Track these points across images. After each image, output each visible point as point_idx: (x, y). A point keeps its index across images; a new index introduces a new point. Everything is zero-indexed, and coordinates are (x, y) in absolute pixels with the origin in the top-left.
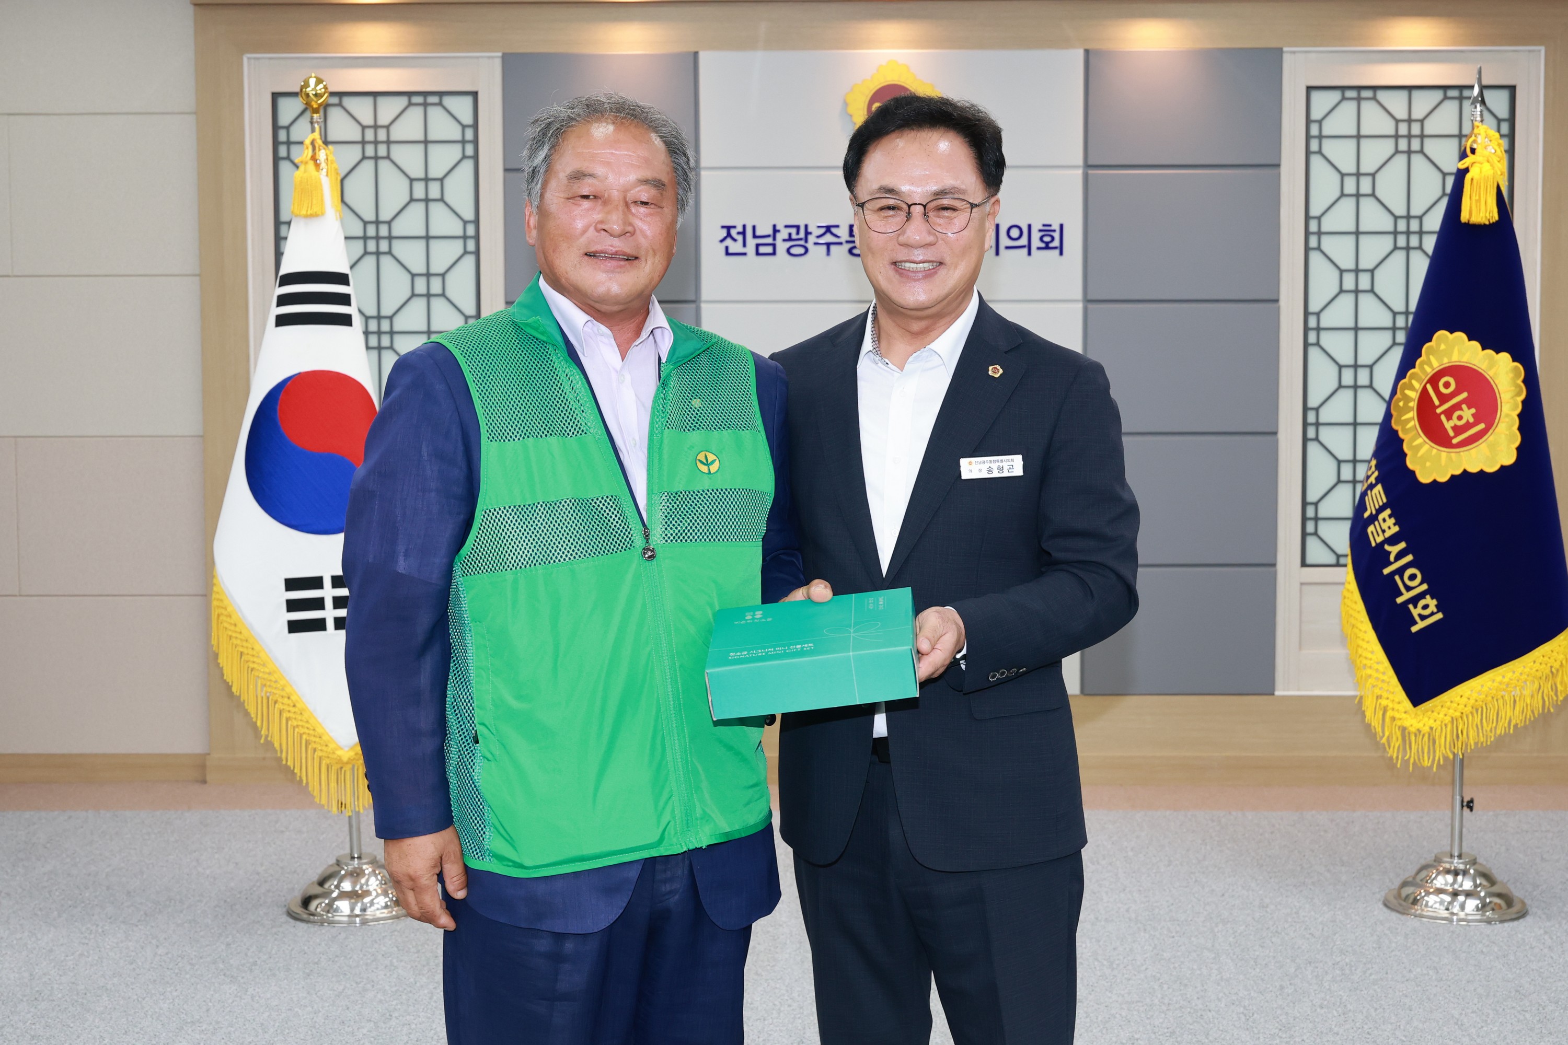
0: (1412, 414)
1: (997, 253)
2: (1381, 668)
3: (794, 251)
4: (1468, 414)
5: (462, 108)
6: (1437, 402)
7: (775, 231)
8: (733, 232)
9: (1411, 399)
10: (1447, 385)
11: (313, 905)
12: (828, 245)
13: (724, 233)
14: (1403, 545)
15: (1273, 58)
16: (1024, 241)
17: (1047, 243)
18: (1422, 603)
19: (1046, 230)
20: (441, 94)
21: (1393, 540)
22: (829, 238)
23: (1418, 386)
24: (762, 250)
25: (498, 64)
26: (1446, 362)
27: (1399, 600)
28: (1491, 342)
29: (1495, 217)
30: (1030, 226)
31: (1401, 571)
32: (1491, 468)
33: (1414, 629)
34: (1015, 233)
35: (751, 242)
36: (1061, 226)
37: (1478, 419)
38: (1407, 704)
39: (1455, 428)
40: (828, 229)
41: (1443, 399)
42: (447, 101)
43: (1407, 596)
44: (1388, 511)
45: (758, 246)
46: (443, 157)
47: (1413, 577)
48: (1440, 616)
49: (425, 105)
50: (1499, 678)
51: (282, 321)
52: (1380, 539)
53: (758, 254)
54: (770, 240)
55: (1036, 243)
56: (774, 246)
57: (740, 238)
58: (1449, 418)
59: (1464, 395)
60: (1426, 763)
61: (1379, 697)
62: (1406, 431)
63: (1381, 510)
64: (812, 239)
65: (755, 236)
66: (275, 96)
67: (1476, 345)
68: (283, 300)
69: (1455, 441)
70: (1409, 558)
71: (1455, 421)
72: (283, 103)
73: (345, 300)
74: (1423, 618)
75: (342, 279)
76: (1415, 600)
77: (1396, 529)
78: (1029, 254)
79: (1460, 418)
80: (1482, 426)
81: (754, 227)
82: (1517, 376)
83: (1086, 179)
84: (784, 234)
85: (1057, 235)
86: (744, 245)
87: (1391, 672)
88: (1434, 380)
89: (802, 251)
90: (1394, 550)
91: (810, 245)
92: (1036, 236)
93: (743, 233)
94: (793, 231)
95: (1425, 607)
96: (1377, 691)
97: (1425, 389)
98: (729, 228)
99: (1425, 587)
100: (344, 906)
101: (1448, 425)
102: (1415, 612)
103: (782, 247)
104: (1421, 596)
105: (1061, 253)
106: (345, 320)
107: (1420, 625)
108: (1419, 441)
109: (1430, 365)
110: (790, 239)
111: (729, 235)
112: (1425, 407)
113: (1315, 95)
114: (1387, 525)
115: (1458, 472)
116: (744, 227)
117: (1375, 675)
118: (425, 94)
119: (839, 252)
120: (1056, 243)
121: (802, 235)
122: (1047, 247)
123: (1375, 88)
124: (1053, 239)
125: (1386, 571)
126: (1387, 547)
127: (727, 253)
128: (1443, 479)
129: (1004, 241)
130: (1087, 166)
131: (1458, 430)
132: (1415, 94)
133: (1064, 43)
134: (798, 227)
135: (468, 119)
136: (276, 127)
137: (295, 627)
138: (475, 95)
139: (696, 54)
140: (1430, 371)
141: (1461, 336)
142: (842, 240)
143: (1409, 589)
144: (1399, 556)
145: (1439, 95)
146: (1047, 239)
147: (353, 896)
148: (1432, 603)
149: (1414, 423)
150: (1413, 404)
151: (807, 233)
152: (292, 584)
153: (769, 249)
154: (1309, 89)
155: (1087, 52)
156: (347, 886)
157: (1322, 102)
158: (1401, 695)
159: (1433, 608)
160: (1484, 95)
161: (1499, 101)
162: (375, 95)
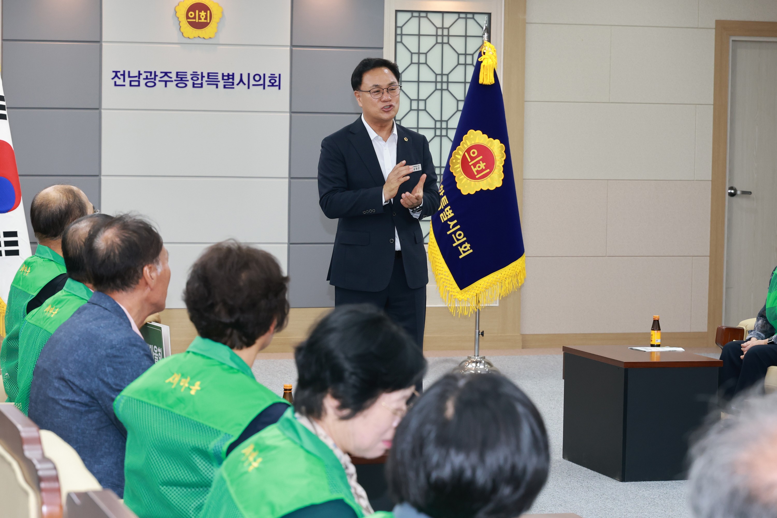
0: (459, 165)
1: (249, 88)
2: (447, 274)
3: (149, 84)
4: (482, 165)
6: (469, 160)
7: (140, 74)
8: (119, 74)
9: (458, 159)
10: (474, 153)
12: (166, 82)
13: (114, 74)
14: (455, 221)
16: (261, 82)
17: (273, 83)
18: (464, 246)
19: (272, 77)
21: (451, 219)
22: (166, 78)
23: (461, 153)
24: (133, 83)
26: (473, 143)
27: (454, 245)
28: (492, 135)
29: (493, 81)
30: (264, 75)
31: (455, 233)
32: (491, 188)
33: (461, 257)
34: (257, 78)
35: (128, 80)
36: (280, 75)
37: (486, 167)
38: (458, 289)
39: (477, 171)
40: (166, 74)
41: (472, 159)
43: (457, 243)
44: (449, 207)
45: (131, 81)
47: (460, 235)
48: (471, 251)
50: (496, 277)
52: (445, 219)
53: (131, 85)
54: (137, 79)
55: (267, 83)
56: (139, 82)
57: (122, 77)
58: (475, 167)
59: (481, 157)
60: (466, 313)
61: (446, 286)
62: (456, 173)
63: (446, 207)
64: (158, 79)
65: (129, 77)
67: (485, 136)
69: (477, 177)
70: (458, 227)
71: (477, 168)
73: (4, 108)
74: (464, 252)
75: (4, 99)
76: (461, 245)
77: (453, 214)
78: (264, 88)
79: (479, 167)
80: (488, 170)
81: (129, 72)
82: (502, 150)
83: (291, 52)
84: (144, 76)
85: (277, 79)
86: (124, 81)
87: (451, 276)
88: (468, 151)
89: (153, 84)
90: (452, 224)
91: (157, 82)
92: (267, 79)
93: (124, 75)
94: (149, 74)
95: (465, 247)
96: (445, 284)
97: (464, 155)
98: (116, 72)
99: (465, 239)
101: (474, 170)
102: (461, 250)
103: (143, 82)
104: (464, 243)
105: (279, 89)
106: (5, 117)
107: (463, 255)
108: (462, 177)
109: (466, 144)
110: (147, 78)
111: (116, 76)
112: (464, 162)
113: (399, 14)
114: (449, 213)
115: (479, 190)
116: (124, 71)
117: (444, 277)
119: (172, 85)
120: (277, 83)
121: (153, 76)
122: (273, 85)
123: (427, 12)
124: (276, 81)
125: (448, 233)
126: (449, 223)
127: (116, 85)
128: (472, 193)
129: (252, 82)
130: (292, 46)
131: (478, 172)
132: (445, 15)
134: (151, 73)
140: (466, 147)
141: (479, 132)
142: (173, 79)
143: (458, 240)
144: (454, 226)
145: (456, 16)
146: (273, 81)
148: (468, 246)
149: (460, 169)
150: (460, 161)
151: (156, 76)
153: (136, 83)
154: (397, 11)
157: (403, 18)
158: (455, 285)
159: (468, 248)
160: (476, 17)
161: (483, 20)
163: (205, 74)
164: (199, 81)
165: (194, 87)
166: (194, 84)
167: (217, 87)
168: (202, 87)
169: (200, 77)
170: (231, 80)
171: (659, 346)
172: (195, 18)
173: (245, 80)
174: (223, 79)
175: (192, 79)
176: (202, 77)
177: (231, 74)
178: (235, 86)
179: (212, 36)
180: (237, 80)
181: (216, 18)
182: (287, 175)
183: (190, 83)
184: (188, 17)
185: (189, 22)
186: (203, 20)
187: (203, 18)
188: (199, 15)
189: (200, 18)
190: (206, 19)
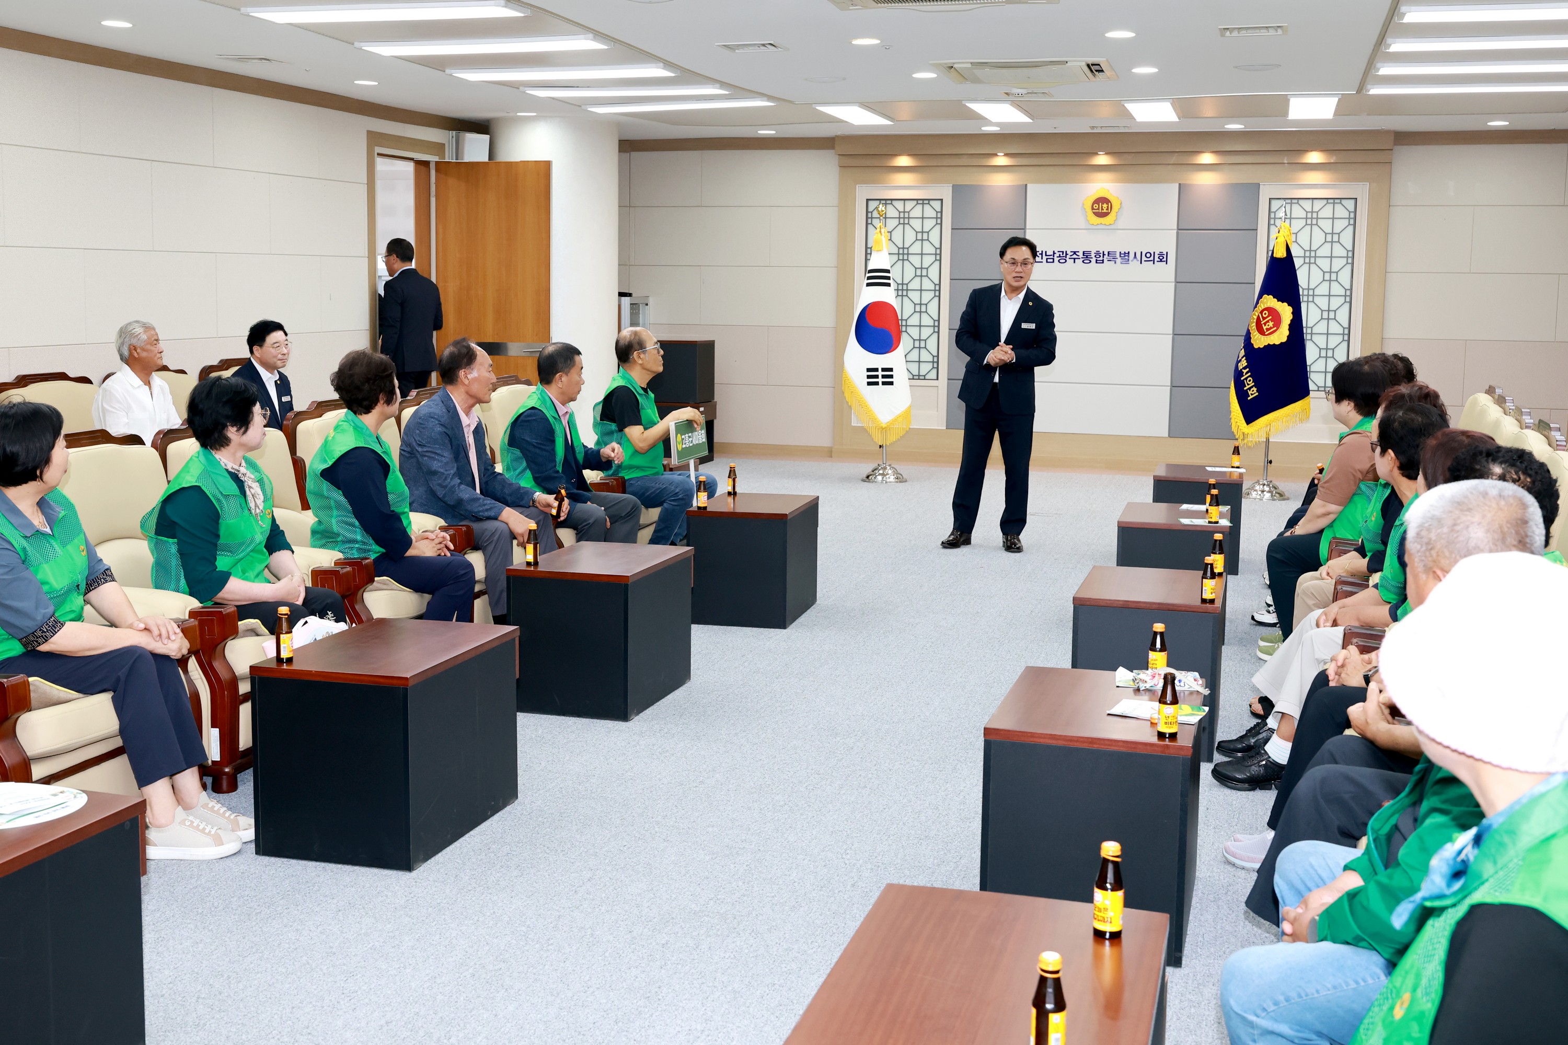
0: (1254, 324)
1: (1141, 263)
2: (1238, 412)
3: (1061, 261)
4: (1271, 324)
5: (937, 205)
6: (1262, 320)
7: (1054, 253)
9: (1254, 319)
10: (1265, 314)
11: (870, 477)
12: (1074, 259)
14: (1248, 369)
15: (1254, 189)
16: (1152, 258)
17: (1161, 259)
18: (1252, 389)
19: (1161, 254)
20: (929, 200)
21: (1245, 368)
22: (1075, 256)
23: (1257, 314)
24: (1049, 260)
25: (951, 188)
26: (1266, 306)
27: (1245, 389)
28: (1282, 299)
29: (1285, 255)
30: (1154, 253)
31: (1246, 379)
32: (1277, 343)
33: (1249, 398)
34: (1148, 255)
35: (1045, 258)
36: (1167, 253)
37: (1274, 326)
38: (1245, 424)
39: (1267, 329)
40: (1075, 253)
41: (1264, 318)
42: (931, 202)
43: (1248, 387)
44: (1245, 358)
45: (1047, 259)
46: (929, 224)
47: (1250, 381)
48: (1257, 394)
49: (923, 204)
50: (1274, 415)
51: (868, 285)
52: (1241, 368)
53: (1047, 262)
54: (1052, 257)
55: (1157, 259)
56: (1053, 259)
57: (1040, 256)
58: (1265, 325)
59: (1270, 317)
60: (1250, 445)
61: (1237, 422)
62: (1252, 330)
63: (1242, 358)
64: (1068, 256)
65: (1046, 255)
66: (868, 200)
67: (1276, 300)
68: (869, 278)
69: (1266, 333)
70: (1249, 374)
71: (1267, 327)
72: (870, 202)
73: (889, 278)
74: (1252, 394)
75: (888, 271)
76: (1250, 389)
77: (1246, 364)
78: (1154, 263)
79: (1269, 325)
80: (1275, 328)
82: (1291, 311)
83: (1178, 233)
84: (1057, 254)
85: (1165, 256)
87: (1241, 413)
88: (1261, 312)
89: (1064, 261)
90: (1245, 371)
91: (1067, 259)
92: (1157, 256)
93: (1042, 254)
94: (1061, 253)
95: (1253, 391)
96: (1236, 420)
97: (1259, 315)
99: (1253, 384)
100: (880, 478)
101: (1265, 328)
102: (1250, 392)
103: (1056, 259)
104: (1252, 387)
105: (1167, 264)
106: (889, 285)
107: (1251, 397)
108: (1256, 334)
109: (1261, 307)
110: (1060, 256)
112: (1258, 322)
113: (1273, 201)
114: (1244, 363)
115: (1267, 344)
117: (1236, 414)
118: (923, 200)
119: (1079, 262)
120: (1165, 259)
121: (1064, 255)
122: (1161, 261)
123: (1298, 199)
124: (1163, 258)
125: (1242, 379)
126: (1243, 370)
128: (1262, 347)
129: (1144, 258)
130: (1178, 229)
131: (1268, 330)
132: (1315, 201)
133: (1172, 181)
134: (1063, 252)
135: (939, 210)
136: (867, 212)
137: (869, 384)
138: (942, 200)
139: (1026, 185)
140: (1261, 309)
141: (1271, 297)
142: (1080, 257)
143: (1248, 384)
144: (1246, 373)
145: (1326, 201)
146: (1161, 258)
147: (883, 475)
148: (1255, 389)
149: (1255, 327)
150: (1255, 321)
151: (1066, 254)
152: (869, 370)
153: (1052, 260)
154: (1270, 199)
155: (1180, 184)
156: (881, 472)
157: (1276, 204)
158: (1244, 421)
159: (1255, 391)
160: (1345, 201)
161: (1350, 205)
162: (904, 200)
163: (1106, 253)
164: (1101, 259)
165: (1096, 263)
166: (1097, 260)
167: (1115, 263)
168: (1103, 263)
169: (1102, 255)
170: (1127, 257)
171: (1238, 467)
172: (1098, 209)
173: (1138, 256)
174: (1120, 256)
175: (1095, 256)
176: (1104, 255)
177: (1127, 252)
178: (1130, 262)
179: (1112, 223)
180: (1132, 255)
181: (1115, 209)
182: (1171, 332)
183: (1093, 260)
184: (1093, 209)
185: (1094, 213)
186: (1105, 211)
187: (1105, 209)
188: (1102, 207)
189: (1102, 209)
190: (1107, 209)
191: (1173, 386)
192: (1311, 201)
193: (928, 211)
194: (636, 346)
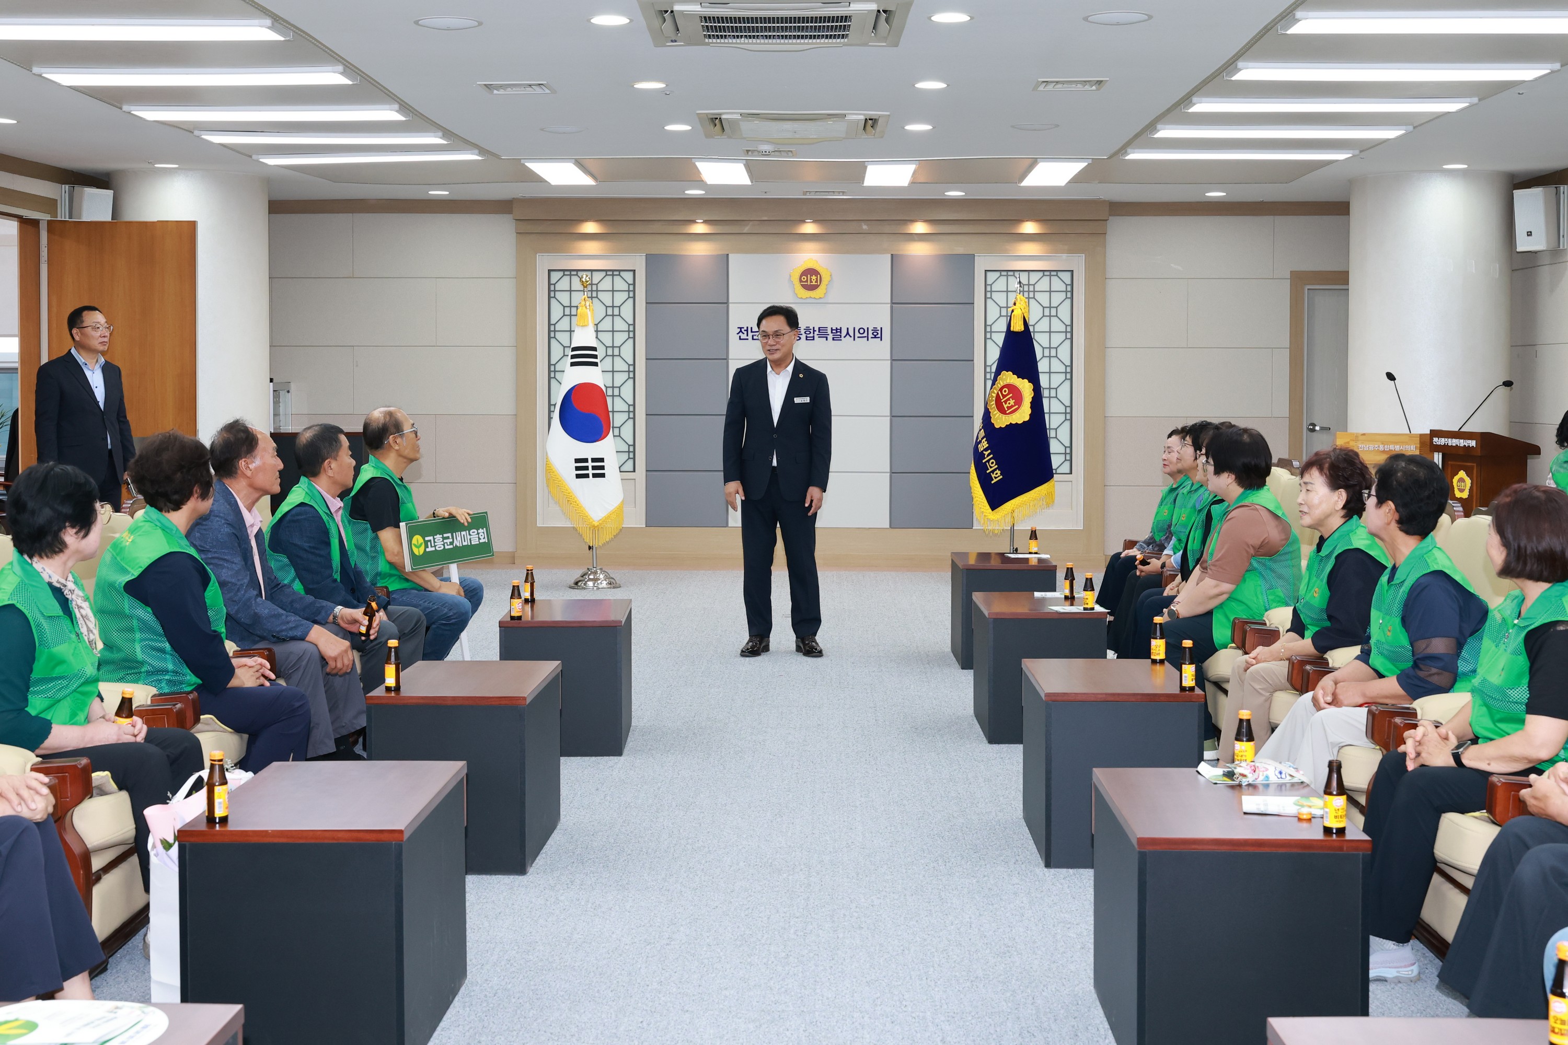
0: (994, 402)
1: (854, 340)
2: (981, 497)
4: (1012, 402)
5: (628, 276)
6: (1002, 398)
8: (743, 330)
9: (993, 397)
10: (1005, 391)
11: (579, 584)
13: (739, 330)
14: (989, 451)
15: (970, 259)
16: (865, 334)
17: (875, 335)
18: (995, 473)
19: (875, 330)
20: (620, 271)
21: (986, 450)
23: (996, 392)
24: (755, 337)
25: (644, 257)
26: (1005, 383)
27: (988, 472)
28: (1020, 376)
29: (1023, 329)
30: (868, 328)
31: (988, 461)
32: (1020, 422)
33: (993, 482)
34: (862, 331)
35: (750, 334)
36: (881, 328)
37: (1015, 404)
38: (990, 510)
39: (1007, 407)
41: (1004, 396)
42: (622, 273)
43: (990, 470)
44: (985, 439)
45: (753, 336)
46: (620, 298)
47: (992, 463)
48: (1001, 477)
49: (613, 275)
50: (1021, 499)
51: (573, 364)
52: (982, 449)
53: (753, 339)
55: (870, 335)
57: (745, 332)
58: (1006, 404)
59: (1011, 395)
60: (996, 532)
61: (980, 508)
62: (991, 409)
63: (982, 439)
65: (752, 332)
66: (550, 271)
67: (1015, 376)
68: (573, 357)
69: (1008, 412)
70: (992, 456)
71: (1007, 405)
72: (552, 274)
73: (595, 357)
74: (996, 478)
75: (594, 349)
76: (993, 472)
77: (987, 445)
78: (868, 340)
79: (1009, 403)
80: (1017, 406)
81: (751, 328)
82: (1031, 387)
83: (892, 308)
85: (879, 332)
86: (747, 335)
87: (984, 499)
88: (1001, 390)
90: (986, 453)
92: (870, 332)
93: (747, 330)
95: (997, 474)
96: (980, 506)
97: (998, 393)
98: (741, 328)
99: (996, 466)
100: (590, 584)
101: (1005, 406)
102: (993, 476)
104: (995, 470)
105: (881, 340)
106: (596, 364)
107: (995, 480)
108: (996, 412)
109: (1000, 384)
111: (741, 331)
112: (998, 399)
113: (989, 274)
114: (985, 444)
115: (1008, 424)
116: (747, 328)
117: (979, 500)
118: (613, 271)
120: (879, 336)
122: (875, 337)
123: (1017, 271)
124: (878, 334)
125: (984, 461)
126: (984, 452)
127: (740, 339)
128: (1003, 426)
129: (857, 334)
130: (892, 303)
131: (1009, 408)
132: (1031, 273)
133: (882, 251)
135: (631, 281)
136: (549, 284)
137: (578, 476)
138: (634, 271)
139: (728, 255)
140: (1000, 386)
141: (1010, 373)
143: (991, 467)
144: (988, 456)
145: (1041, 274)
147: (595, 580)
148: (999, 472)
149: (994, 406)
150: (994, 399)
152: (577, 461)
154: (986, 271)
155: (892, 255)
156: (591, 577)
157: (992, 277)
158: (988, 507)
159: (999, 474)
160: (1060, 274)
161: (1066, 277)
162: (592, 271)
163: (817, 329)
164: (811, 335)
165: (807, 339)
166: (807, 337)
167: (827, 340)
168: (814, 339)
169: (812, 331)
170: (839, 334)
171: (1036, 553)
172: (807, 281)
173: (851, 333)
174: (832, 333)
175: (805, 333)
176: (814, 331)
177: (839, 328)
178: (842, 338)
179: (822, 296)
180: (844, 333)
181: (824, 282)
182: (889, 414)
183: (803, 337)
184: (801, 281)
185: (802, 285)
186: (814, 283)
187: (814, 281)
188: (811, 279)
189: (811, 282)
190: (817, 282)
191: (892, 473)
192: (1027, 273)
193: (620, 284)
194: (392, 429)
